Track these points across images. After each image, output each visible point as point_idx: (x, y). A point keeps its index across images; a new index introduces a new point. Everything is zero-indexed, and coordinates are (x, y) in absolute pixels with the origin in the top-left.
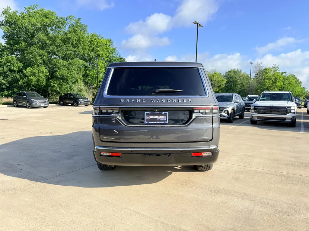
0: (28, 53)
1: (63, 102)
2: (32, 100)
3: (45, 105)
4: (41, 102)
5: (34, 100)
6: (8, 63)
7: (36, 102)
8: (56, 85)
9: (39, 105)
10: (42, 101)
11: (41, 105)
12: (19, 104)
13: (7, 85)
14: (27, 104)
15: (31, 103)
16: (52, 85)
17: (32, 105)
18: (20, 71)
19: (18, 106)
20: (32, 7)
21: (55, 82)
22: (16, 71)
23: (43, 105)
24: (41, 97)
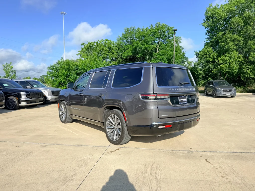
0: (222, 42)
2: (217, 88)
3: (230, 94)
4: (226, 91)
5: (218, 89)
6: (205, 55)
7: (221, 90)
8: (249, 71)
9: (223, 94)
10: (228, 89)
11: (226, 94)
12: (208, 92)
13: (204, 75)
14: (213, 92)
15: (215, 91)
16: (245, 71)
17: (216, 94)
18: (213, 62)
19: (207, 95)
21: (249, 67)
22: (211, 61)
23: (228, 94)
24: (229, 85)
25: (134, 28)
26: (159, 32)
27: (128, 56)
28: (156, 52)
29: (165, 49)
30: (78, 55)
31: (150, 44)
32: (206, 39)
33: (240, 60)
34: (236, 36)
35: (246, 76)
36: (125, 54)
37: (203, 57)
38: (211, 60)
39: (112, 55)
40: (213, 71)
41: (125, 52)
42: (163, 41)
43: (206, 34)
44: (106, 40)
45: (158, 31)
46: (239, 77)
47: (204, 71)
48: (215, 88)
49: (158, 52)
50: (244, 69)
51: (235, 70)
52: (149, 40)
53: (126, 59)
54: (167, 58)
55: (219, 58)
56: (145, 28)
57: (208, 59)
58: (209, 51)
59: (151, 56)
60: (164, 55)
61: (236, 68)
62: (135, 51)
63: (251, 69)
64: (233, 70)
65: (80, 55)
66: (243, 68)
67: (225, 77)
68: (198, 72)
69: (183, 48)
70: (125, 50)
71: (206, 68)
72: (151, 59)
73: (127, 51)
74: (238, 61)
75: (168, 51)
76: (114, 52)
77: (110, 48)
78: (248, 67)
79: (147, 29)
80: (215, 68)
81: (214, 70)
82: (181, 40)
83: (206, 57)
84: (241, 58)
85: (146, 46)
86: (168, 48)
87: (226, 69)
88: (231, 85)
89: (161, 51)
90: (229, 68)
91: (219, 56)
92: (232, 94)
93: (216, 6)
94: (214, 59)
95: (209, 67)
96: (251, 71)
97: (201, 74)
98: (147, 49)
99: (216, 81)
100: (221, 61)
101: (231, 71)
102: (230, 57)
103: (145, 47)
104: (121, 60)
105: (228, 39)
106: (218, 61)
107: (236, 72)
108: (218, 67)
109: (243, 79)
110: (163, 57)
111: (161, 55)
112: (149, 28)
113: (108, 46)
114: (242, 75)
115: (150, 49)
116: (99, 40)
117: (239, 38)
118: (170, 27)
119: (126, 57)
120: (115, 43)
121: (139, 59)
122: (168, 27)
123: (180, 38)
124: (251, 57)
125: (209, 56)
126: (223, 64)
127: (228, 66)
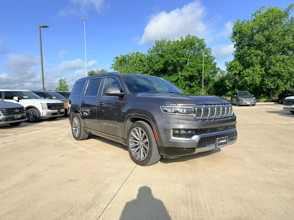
0: (247, 56)
1: (282, 100)
2: (239, 98)
3: (251, 103)
4: (247, 101)
6: (232, 68)
7: (242, 100)
8: (269, 83)
9: (245, 103)
10: (249, 99)
12: (234, 102)
13: (231, 86)
15: (238, 100)
16: (266, 83)
17: (239, 103)
18: (239, 74)
20: (259, 11)
22: (237, 74)
23: (248, 103)
24: (251, 95)
25: (164, 41)
26: (189, 45)
27: (159, 68)
28: (186, 64)
29: (196, 62)
30: (111, 68)
31: (181, 57)
32: (234, 52)
33: (262, 73)
34: (259, 52)
35: (268, 87)
36: (157, 66)
37: (231, 70)
38: (237, 72)
39: (143, 67)
40: (238, 83)
41: (157, 65)
42: (193, 52)
43: (235, 47)
44: (138, 53)
45: (188, 43)
46: (262, 88)
47: (231, 82)
48: (238, 98)
49: (188, 63)
50: (265, 82)
51: (257, 82)
52: (180, 53)
53: (157, 71)
54: (197, 70)
55: (244, 71)
56: (176, 40)
57: (235, 71)
58: (235, 65)
59: (182, 68)
60: (194, 67)
61: (258, 81)
62: (166, 63)
63: (272, 81)
64: (256, 82)
65: (113, 68)
66: (265, 80)
67: (251, 88)
68: (226, 84)
69: (214, 58)
70: (156, 62)
71: (233, 80)
72: (182, 71)
73: (159, 63)
74: (261, 74)
75: (198, 63)
76: (146, 65)
77: (141, 61)
78: (269, 79)
79: (178, 41)
80: (241, 80)
81: (240, 82)
82: (211, 51)
83: (233, 70)
84: (263, 71)
85: (178, 59)
86: (198, 60)
87: (250, 81)
88: (253, 95)
89: (192, 63)
90: (253, 80)
91: (244, 69)
92: (252, 103)
93: (244, 22)
94: (240, 71)
95: (236, 79)
96: (271, 83)
97: (229, 85)
98: (178, 61)
99: (240, 92)
100: (245, 74)
101: (254, 83)
102: (253, 71)
103: (176, 60)
104: (153, 72)
105: (252, 54)
106: (243, 74)
107: (258, 84)
108: (243, 80)
109: (265, 90)
110: (194, 69)
111: (192, 68)
112: (180, 40)
113: (139, 59)
114: (264, 86)
115: (181, 62)
116: (130, 54)
117: (261, 54)
118: (200, 39)
119: (157, 70)
120: (147, 56)
121: (170, 71)
122: (198, 39)
123: (211, 49)
124: (271, 70)
125: (236, 69)
126: (247, 77)
127: (251, 78)
